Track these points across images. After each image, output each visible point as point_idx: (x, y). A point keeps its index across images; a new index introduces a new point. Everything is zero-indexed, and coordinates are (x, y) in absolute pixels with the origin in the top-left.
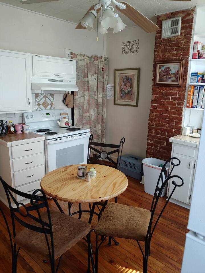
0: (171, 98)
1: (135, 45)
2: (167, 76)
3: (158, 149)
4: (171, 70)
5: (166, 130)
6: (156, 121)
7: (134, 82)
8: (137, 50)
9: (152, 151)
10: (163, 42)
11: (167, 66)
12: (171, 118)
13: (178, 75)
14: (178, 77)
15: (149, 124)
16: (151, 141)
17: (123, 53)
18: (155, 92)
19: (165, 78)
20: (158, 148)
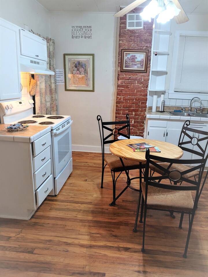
0: (136, 82)
1: (87, 31)
2: (133, 63)
4: (136, 58)
5: (134, 110)
6: (123, 103)
7: (88, 68)
8: (90, 36)
10: (128, 33)
11: (133, 54)
12: (137, 99)
13: (143, 62)
14: (143, 64)
15: (117, 106)
17: (73, 37)
18: (121, 77)
19: (131, 65)
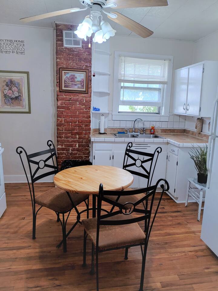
0: (78, 103)
2: (73, 83)
3: (70, 152)
4: (76, 78)
5: (77, 133)
6: (65, 125)
7: (23, 87)
9: (64, 155)
10: (66, 51)
11: (72, 74)
12: (80, 121)
13: (84, 82)
14: (83, 85)
15: (58, 129)
16: (62, 145)
18: (61, 98)
19: (71, 85)
20: (70, 150)
